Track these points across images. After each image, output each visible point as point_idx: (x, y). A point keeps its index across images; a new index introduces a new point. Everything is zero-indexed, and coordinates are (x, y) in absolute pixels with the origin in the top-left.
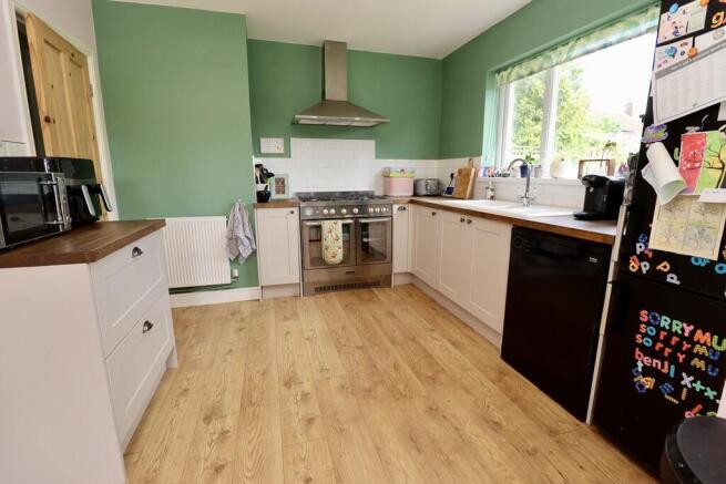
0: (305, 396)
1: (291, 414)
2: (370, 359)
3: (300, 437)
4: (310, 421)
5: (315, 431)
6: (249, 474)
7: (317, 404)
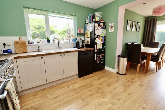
0: (112, 104)
1: (120, 104)
2: (89, 96)
3: (123, 99)
4: (118, 99)
5: (120, 97)
6: (138, 103)
7: (113, 100)
